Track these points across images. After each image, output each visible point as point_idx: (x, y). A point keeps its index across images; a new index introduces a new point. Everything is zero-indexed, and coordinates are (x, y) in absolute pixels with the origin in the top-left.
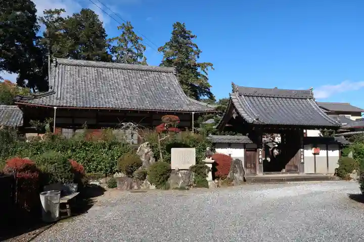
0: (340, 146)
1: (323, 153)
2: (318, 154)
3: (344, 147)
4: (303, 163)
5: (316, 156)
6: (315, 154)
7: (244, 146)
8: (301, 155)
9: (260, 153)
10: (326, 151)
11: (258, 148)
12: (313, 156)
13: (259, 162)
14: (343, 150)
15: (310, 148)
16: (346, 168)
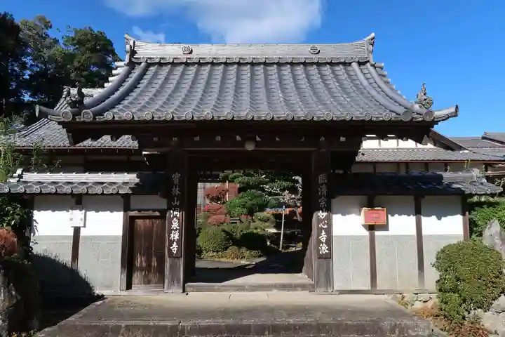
0: (465, 204)
1: (401, 224)
2: (385, 227)
3: (480, 204)
4: (328, 257)
5: (377, 233)
6: (371, 228)
7: (123, 201)
8: (320, 230)
9: (175, 225)
10: (413, 219)
11: (169, 209)
12: (366, 233)
13: (170, 251)
14: (476, 215)
15: (356, 210)
16: (461, 285)
